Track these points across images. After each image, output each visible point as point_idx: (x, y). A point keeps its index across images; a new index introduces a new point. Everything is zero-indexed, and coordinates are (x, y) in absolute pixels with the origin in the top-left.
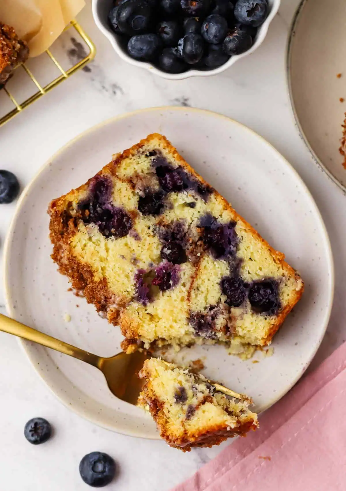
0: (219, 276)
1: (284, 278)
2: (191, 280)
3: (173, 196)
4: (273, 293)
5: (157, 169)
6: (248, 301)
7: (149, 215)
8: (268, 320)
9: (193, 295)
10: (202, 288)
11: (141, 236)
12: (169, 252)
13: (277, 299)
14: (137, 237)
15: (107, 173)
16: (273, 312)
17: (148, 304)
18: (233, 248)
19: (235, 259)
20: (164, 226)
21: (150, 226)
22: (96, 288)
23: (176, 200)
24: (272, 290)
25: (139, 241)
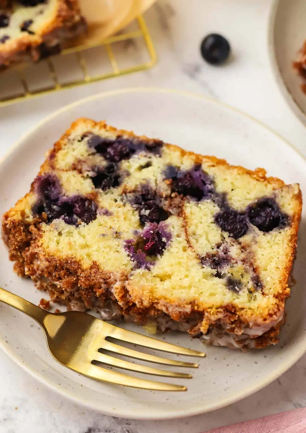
0: (210, 215)
1: (277, 192)
2: (183, 229)
3: (125, 164)
4: (273, 209)
5: (96, 148)
6: (251, 225)
7: (109, 188)
8: (283, 233)
9: (192, 240)
10: (198, 232)
11: (110, 210)
12: (147, 212)
13: (280, 212)
14: (107, 213)
15: (48, 170)
16: (284, 224)
17: (152, 267)
18: (210, 187)
19: (217, 195)
20: (130, 192)
21: (116, 198)
22: (90, 275)
23: (129, 167)
24: (271, 206)
25: (112, 216)
